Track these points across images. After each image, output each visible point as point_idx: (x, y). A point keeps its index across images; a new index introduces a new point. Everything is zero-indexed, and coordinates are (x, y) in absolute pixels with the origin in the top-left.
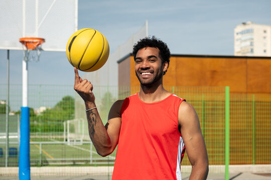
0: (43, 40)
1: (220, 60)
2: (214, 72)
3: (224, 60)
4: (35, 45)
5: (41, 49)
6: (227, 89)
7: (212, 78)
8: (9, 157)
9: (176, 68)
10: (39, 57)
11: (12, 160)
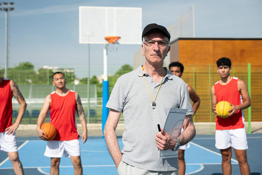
0: (120, 38)
1: (247, 41)
2: (242, 51)
3: (250, 41)
4: (114, 41)
5: (118, 43)
6: (249, 65)
7: (241, 55)
8: (90, 116)
9: (214, 48)
10: (117, 48)
11: (92, 118)
